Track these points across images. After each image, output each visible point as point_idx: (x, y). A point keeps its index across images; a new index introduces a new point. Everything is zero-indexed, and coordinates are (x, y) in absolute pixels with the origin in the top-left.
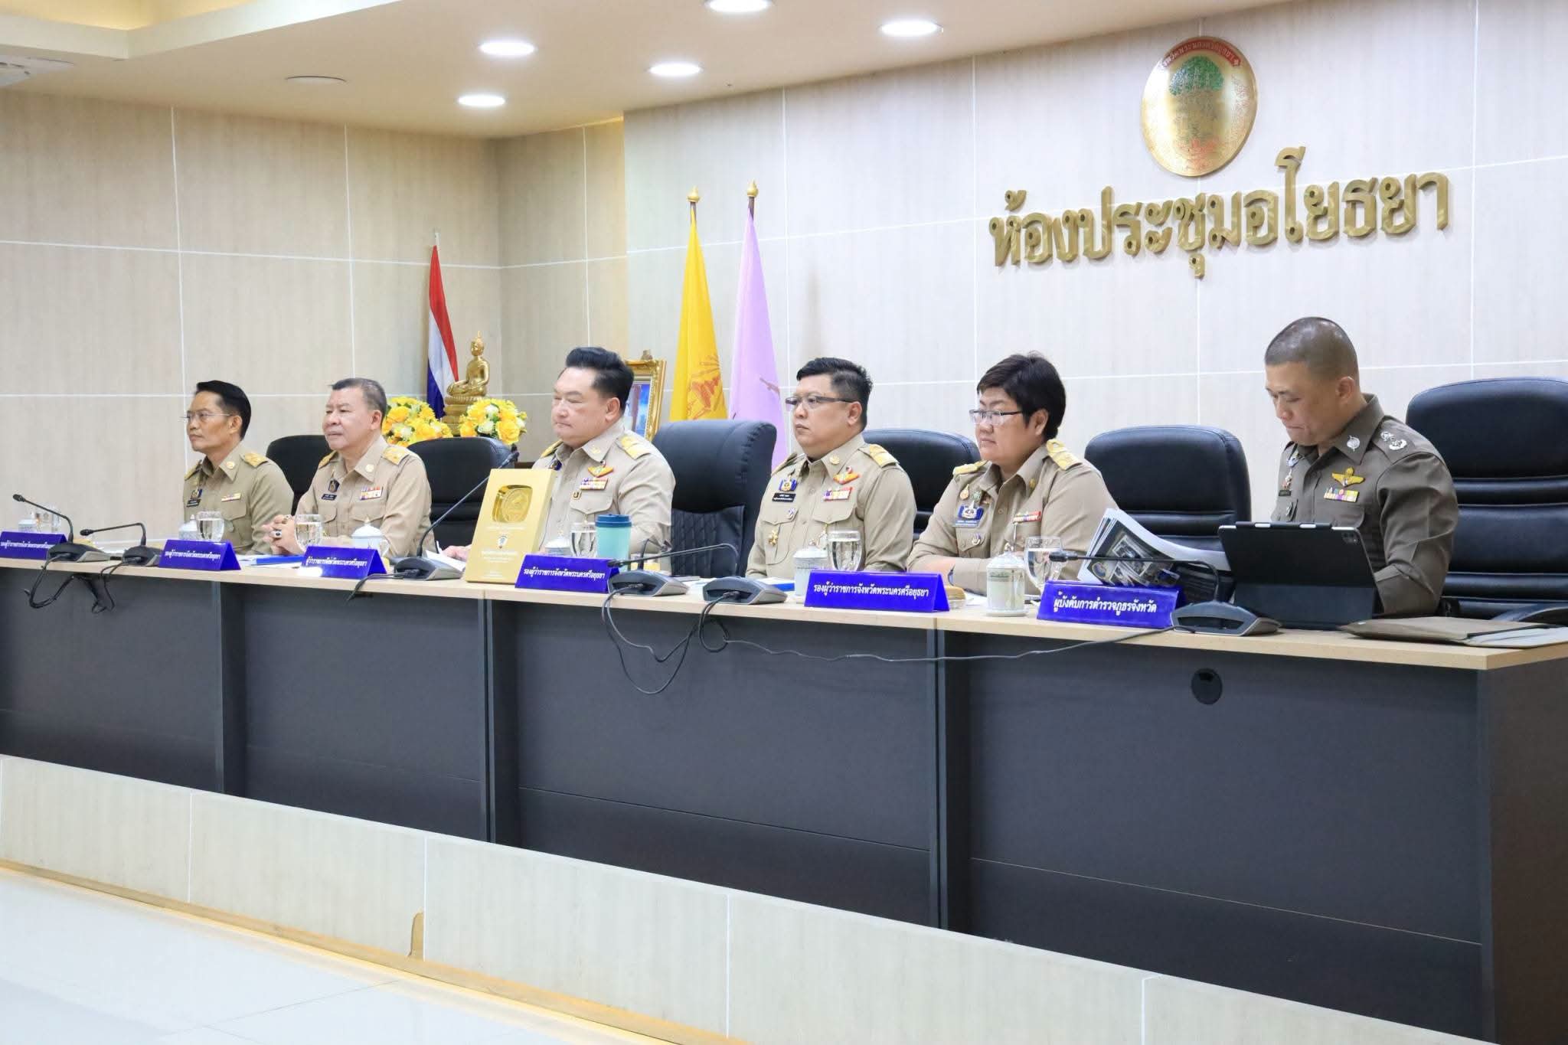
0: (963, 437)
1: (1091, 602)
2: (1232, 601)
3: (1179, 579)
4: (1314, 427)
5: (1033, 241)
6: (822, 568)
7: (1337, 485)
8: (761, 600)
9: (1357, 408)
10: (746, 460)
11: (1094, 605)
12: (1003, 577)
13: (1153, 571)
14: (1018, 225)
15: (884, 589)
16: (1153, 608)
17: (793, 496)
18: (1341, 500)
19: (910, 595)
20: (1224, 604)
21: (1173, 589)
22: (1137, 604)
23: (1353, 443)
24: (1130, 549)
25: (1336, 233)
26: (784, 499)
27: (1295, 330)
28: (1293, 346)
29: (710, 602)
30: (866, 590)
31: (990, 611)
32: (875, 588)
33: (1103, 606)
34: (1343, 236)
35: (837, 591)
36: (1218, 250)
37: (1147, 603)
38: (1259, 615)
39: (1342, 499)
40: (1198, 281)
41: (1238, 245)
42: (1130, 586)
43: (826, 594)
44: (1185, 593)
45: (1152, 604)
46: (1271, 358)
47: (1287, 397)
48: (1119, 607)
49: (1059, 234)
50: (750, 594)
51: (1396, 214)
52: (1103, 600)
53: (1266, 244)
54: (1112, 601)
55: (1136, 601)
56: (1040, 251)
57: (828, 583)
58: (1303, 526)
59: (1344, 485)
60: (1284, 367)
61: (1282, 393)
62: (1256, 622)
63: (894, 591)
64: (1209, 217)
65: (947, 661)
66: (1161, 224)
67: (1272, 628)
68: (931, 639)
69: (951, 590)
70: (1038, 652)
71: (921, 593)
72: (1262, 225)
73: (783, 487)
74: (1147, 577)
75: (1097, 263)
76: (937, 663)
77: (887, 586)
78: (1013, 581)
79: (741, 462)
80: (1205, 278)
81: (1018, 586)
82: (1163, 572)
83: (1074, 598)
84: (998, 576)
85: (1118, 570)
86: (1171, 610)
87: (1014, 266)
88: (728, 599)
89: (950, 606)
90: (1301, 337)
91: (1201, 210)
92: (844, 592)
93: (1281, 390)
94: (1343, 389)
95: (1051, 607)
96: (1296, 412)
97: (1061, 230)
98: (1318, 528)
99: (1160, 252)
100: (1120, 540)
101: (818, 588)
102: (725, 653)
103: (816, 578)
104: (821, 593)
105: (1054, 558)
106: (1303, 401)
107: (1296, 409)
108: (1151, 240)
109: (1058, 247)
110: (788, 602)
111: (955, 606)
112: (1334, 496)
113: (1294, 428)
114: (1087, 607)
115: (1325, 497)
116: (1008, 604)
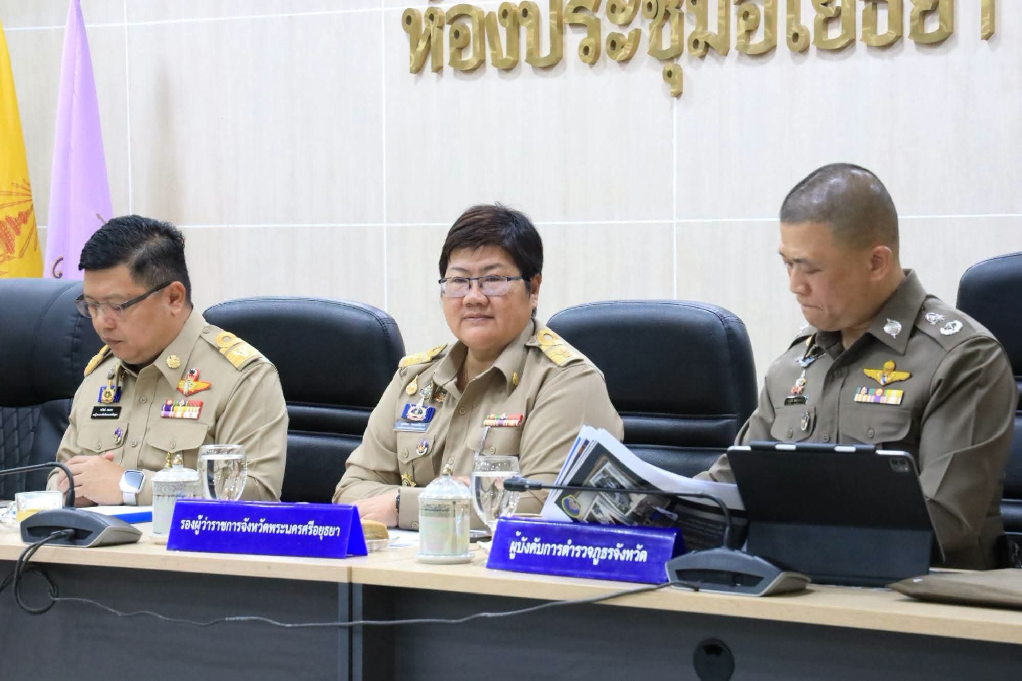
0: (377, 309)
1: (560, 546)
2: (745, 548)
3: (678, 520)
4: (838, 309)
5: (460, 41)
6: (189, 496)
7: (872, 384)
8: (105, 541)
9: (895, 284)
10: (77, 337)
11: (563, 550)
12: (441, 510)
13: (643, 509)
14: (441, 19)
15: (278, 526)
16: (642, 556)
17: (118, 410)
18: (879, 403)
19: (314, 534)
20: (737, 553)
21: (668, 531)
22: (621, 550)
23: (893, 328)
24: (614, 480)
25: (852, 42)
26: (106, 415)
27: (821, 180)
28: (815, 201)
29: (32, 544)
30: (254, 527)
31: (423, 557)
32: (266, 525)
33: (576, 552)
34: (860, 45)
35: (213, 529)
36: (700, 60)
37: (635, 549)
38: (783, 567)
39: (881, 401)
40: (675, 99)
41: (726, 55)
42: (610, 525)
43: (197, 533)
44: (685, 537)
45: (641, 550)
46: (788, 214)
47: (803, 267)
48: (596, 554)
49: (494, 34)
50: (90, 532)
51: (929, 19)
52: (575, 544)
53: (762, 54)
54: (588, 546)
55: (619, 546)
56: (469, 56)
57: (200, 517)
58: (839, 449)
59: (882, 383)
60: (805, 226)
61: (798, 261)
62: (778, 579)
63: (293, 529)
64: (688, 18)
65: (365, 627)
66: (626, 24)
67: (799, 584)
68: (343, 597)
69: (370, 526)
70: (489, 615)
71: (329, 531)
72: (757, 27)
73: (103, 398)
74: (634, 516)
75: (544, 73)
76: (351, 629)
77: (283, 522)
78: (454, 515)
79: (69, 338)
80: (683, 96)
81: (461, 521)
82: (657, 511)
83: (536, 540)
84: (435, 510)
85: (596, 507)
86: (666, 559)
87: (435, 74)
88: (56, 540)
89: (368, 548)
90: (826, 188)
91: (678, 7)
92: (223, 530)
93: (796, 257)
94: (876, 261)
95: (506, 552)
96: (814, 287)
97: (496, 28)
98: (858, 452)
99: (625, 61)
100: (599, 468)
101: (186, 524)
102: (53, 614)
103: (184, 511)
104: (191, 531)
105: (510, 486)
106: (823, 274)
107: (814, 281)
108: (613, 44)
109: (493, 46)
110: (143, 543)
111: (375, 548)
112: (870, 398)
113: (810, 306)
114: (554, 553)
115: (856, 399)
116: (447, 545)
